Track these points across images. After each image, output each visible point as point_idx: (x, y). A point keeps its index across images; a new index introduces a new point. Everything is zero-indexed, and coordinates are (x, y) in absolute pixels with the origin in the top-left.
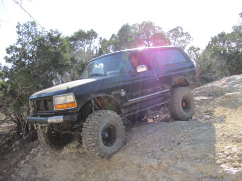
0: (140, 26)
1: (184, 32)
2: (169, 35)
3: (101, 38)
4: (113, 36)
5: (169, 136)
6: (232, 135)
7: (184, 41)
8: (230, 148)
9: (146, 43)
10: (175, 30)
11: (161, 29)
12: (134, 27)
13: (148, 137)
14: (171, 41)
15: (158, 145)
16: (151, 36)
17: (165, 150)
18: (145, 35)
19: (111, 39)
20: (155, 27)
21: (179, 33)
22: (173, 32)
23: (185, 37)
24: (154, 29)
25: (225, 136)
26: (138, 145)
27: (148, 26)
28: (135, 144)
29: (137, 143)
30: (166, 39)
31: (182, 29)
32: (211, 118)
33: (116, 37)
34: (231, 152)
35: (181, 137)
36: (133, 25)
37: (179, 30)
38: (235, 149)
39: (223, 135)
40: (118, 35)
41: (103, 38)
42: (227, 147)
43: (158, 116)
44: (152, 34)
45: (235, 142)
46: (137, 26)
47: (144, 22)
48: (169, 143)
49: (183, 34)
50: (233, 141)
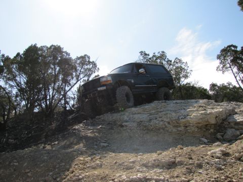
0: (48, 49)
1: (91, 60)
2: (76, 62)
3: (3, 55)
4: (18, 54)
5: (64, 164)
6: (123, 163)
7: (90, 70)
8: (121, 176)
9: (52, 66)
10: (82, 57)
11: (69, 55)
12: (41, 49)
13: (42, 165)
14: (78, 68)
15: (51, 173)
16: (58, 61)
17: (58, 179)
18: (52, 58)
19: (15, 57)
20: (63, 52)
21: (86, 61)
22: (81, 60)
23: (91, 66)
24: (62, 54)
25: (117, 164)
26: (29, 174)
27: (57, 50)
28: (26, 173)
29: (28, 172)
30: (73, 66)
31: (89, 58)
32: (108, 146)
33: (21, 56)
34: (121, 180)
35: (76, 165)
36: (41, 47)
37: (87, 58)
38: (124, 177)
39: (116, 163)
40: (24, 54)
41: (5, 56)
42: (118, 175)
43: (56, 143)
44: (59, 59)
45: (125, 170)
46: (45, 49)
47: (52, 46)
48: (63, 171)
49: (89, 62)
50: (123, 169)
